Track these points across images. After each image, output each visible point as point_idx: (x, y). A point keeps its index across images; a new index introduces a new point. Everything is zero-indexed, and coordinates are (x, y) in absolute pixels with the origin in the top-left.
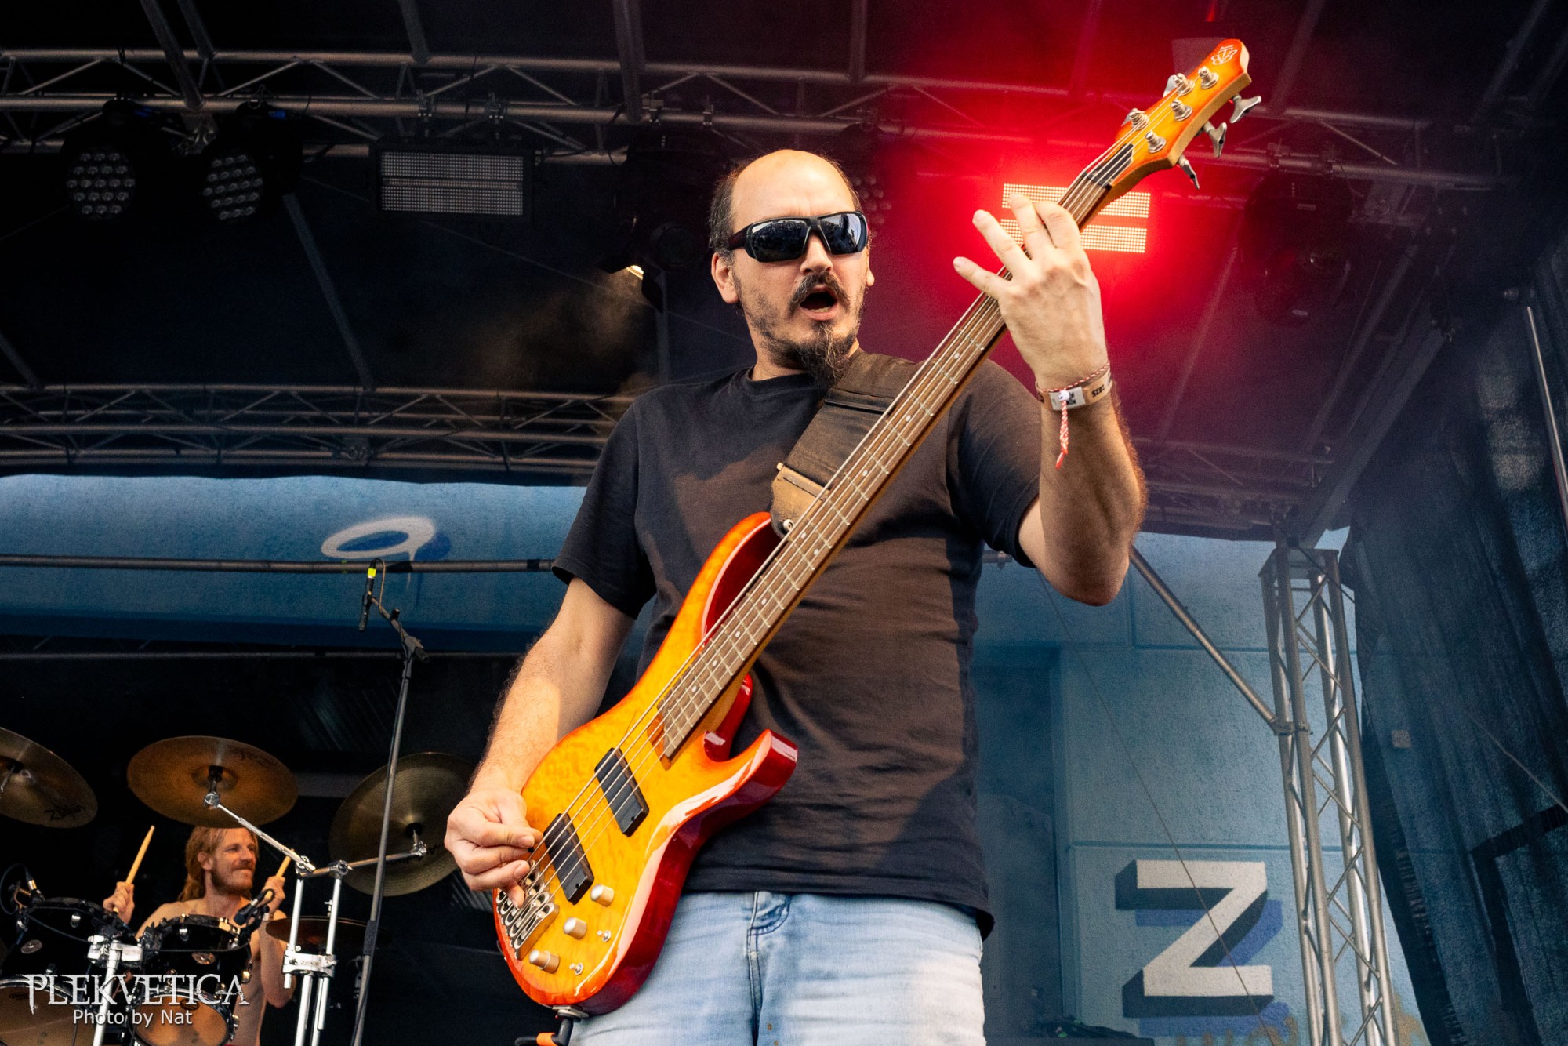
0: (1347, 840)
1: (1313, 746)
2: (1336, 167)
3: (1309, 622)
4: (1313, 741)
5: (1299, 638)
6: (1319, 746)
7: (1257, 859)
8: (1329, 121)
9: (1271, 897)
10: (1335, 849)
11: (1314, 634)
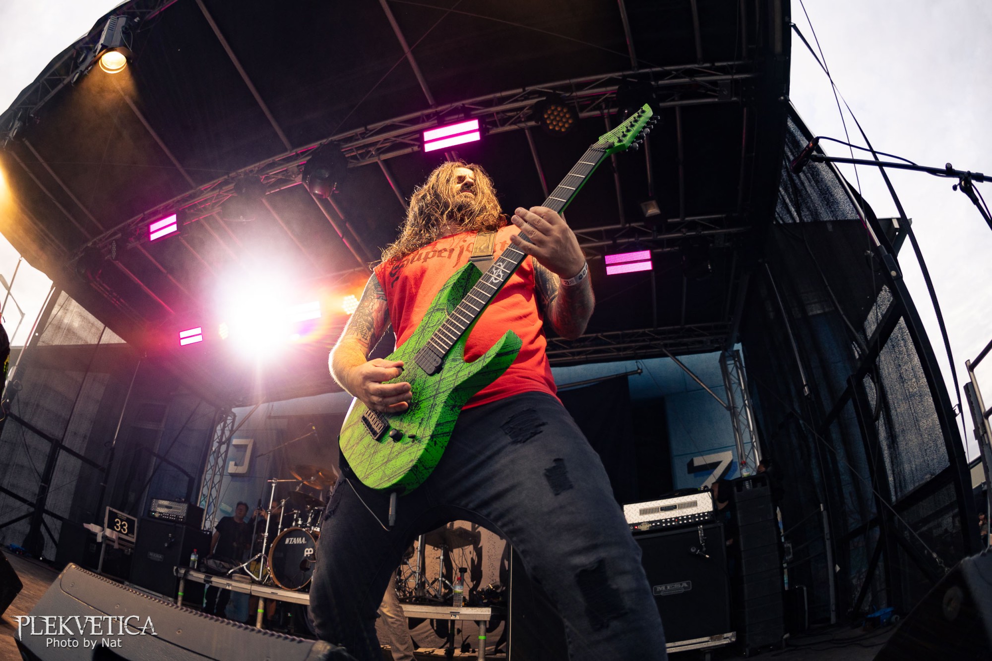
0: (752, 439)
1: (739, 411)
2: (702, 233)
3: (734, 372)
4: (739, 410)
5: (731, 379)
6: (741, 411)
7: (729, 450)
8: (699, 219)
9: (734, 461)
10: (749, 443)
11: (737, 377)
